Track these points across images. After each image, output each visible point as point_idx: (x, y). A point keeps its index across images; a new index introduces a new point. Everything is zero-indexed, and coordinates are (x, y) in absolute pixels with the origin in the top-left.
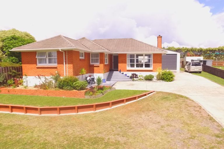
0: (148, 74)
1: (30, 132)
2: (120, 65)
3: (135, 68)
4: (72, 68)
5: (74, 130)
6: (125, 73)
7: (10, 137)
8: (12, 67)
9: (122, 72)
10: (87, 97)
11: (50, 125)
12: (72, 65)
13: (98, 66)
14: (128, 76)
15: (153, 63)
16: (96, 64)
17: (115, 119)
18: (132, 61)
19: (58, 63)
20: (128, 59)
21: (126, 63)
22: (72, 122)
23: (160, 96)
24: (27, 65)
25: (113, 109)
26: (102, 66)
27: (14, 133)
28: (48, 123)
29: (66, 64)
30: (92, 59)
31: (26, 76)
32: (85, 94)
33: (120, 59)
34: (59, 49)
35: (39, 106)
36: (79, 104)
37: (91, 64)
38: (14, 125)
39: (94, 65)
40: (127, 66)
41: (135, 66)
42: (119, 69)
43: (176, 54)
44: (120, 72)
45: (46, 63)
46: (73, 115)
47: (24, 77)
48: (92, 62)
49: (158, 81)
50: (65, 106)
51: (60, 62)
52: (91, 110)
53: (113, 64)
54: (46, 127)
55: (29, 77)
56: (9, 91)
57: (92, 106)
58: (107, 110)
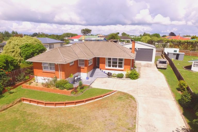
0: (120, 72)
1: (40, 119)
2: (101, 65)
3: (111, 68)
4: (64, 74)
5: (61, 118)
6: (104, 71)
7: (31, 121)
8: (28, 68)
9: (102, 70)
10: (72, 95)
11: (50, 114)
12: (64, 72)
13: (84, 68)
14: (106, 73)
15: (124, 65)
16: (82, 67)
17: (84, 112)
18: (109, 62)
19: (56, 71)
20: (107, 61)
21: (105, 64)
22: (61, 113)
23: (118, 96)
24: (37, 70)
25: (86, 105)
26: (86, 68)
27: (32, 119)
28: (49, 113)
29: (60, 71)
30: (79, 63)
31: (36, 76)
32: (71, 93)
33: (100, 61)
34: (56, 63)
35: (45, 101)
36: (66, 101)
37: (79, 66)
38: (32, 113)
39: (81, 67)
40: (106, 66)
41: (111, 66)
42: (100, 68)
43: (153, 49)
44: (101, 70)
45: (48, 69)
46: (63, 107)
47: (35, 77)
48: (80, 65)
49: (126, 79)
50: (59, 102)
51: (57, 70)
52: (73, 104)
53: (97, 62)
54: (48, 115)
55: (38, 77)
56: (27, 87)
57: (74, 103)
58: (82, 105)
